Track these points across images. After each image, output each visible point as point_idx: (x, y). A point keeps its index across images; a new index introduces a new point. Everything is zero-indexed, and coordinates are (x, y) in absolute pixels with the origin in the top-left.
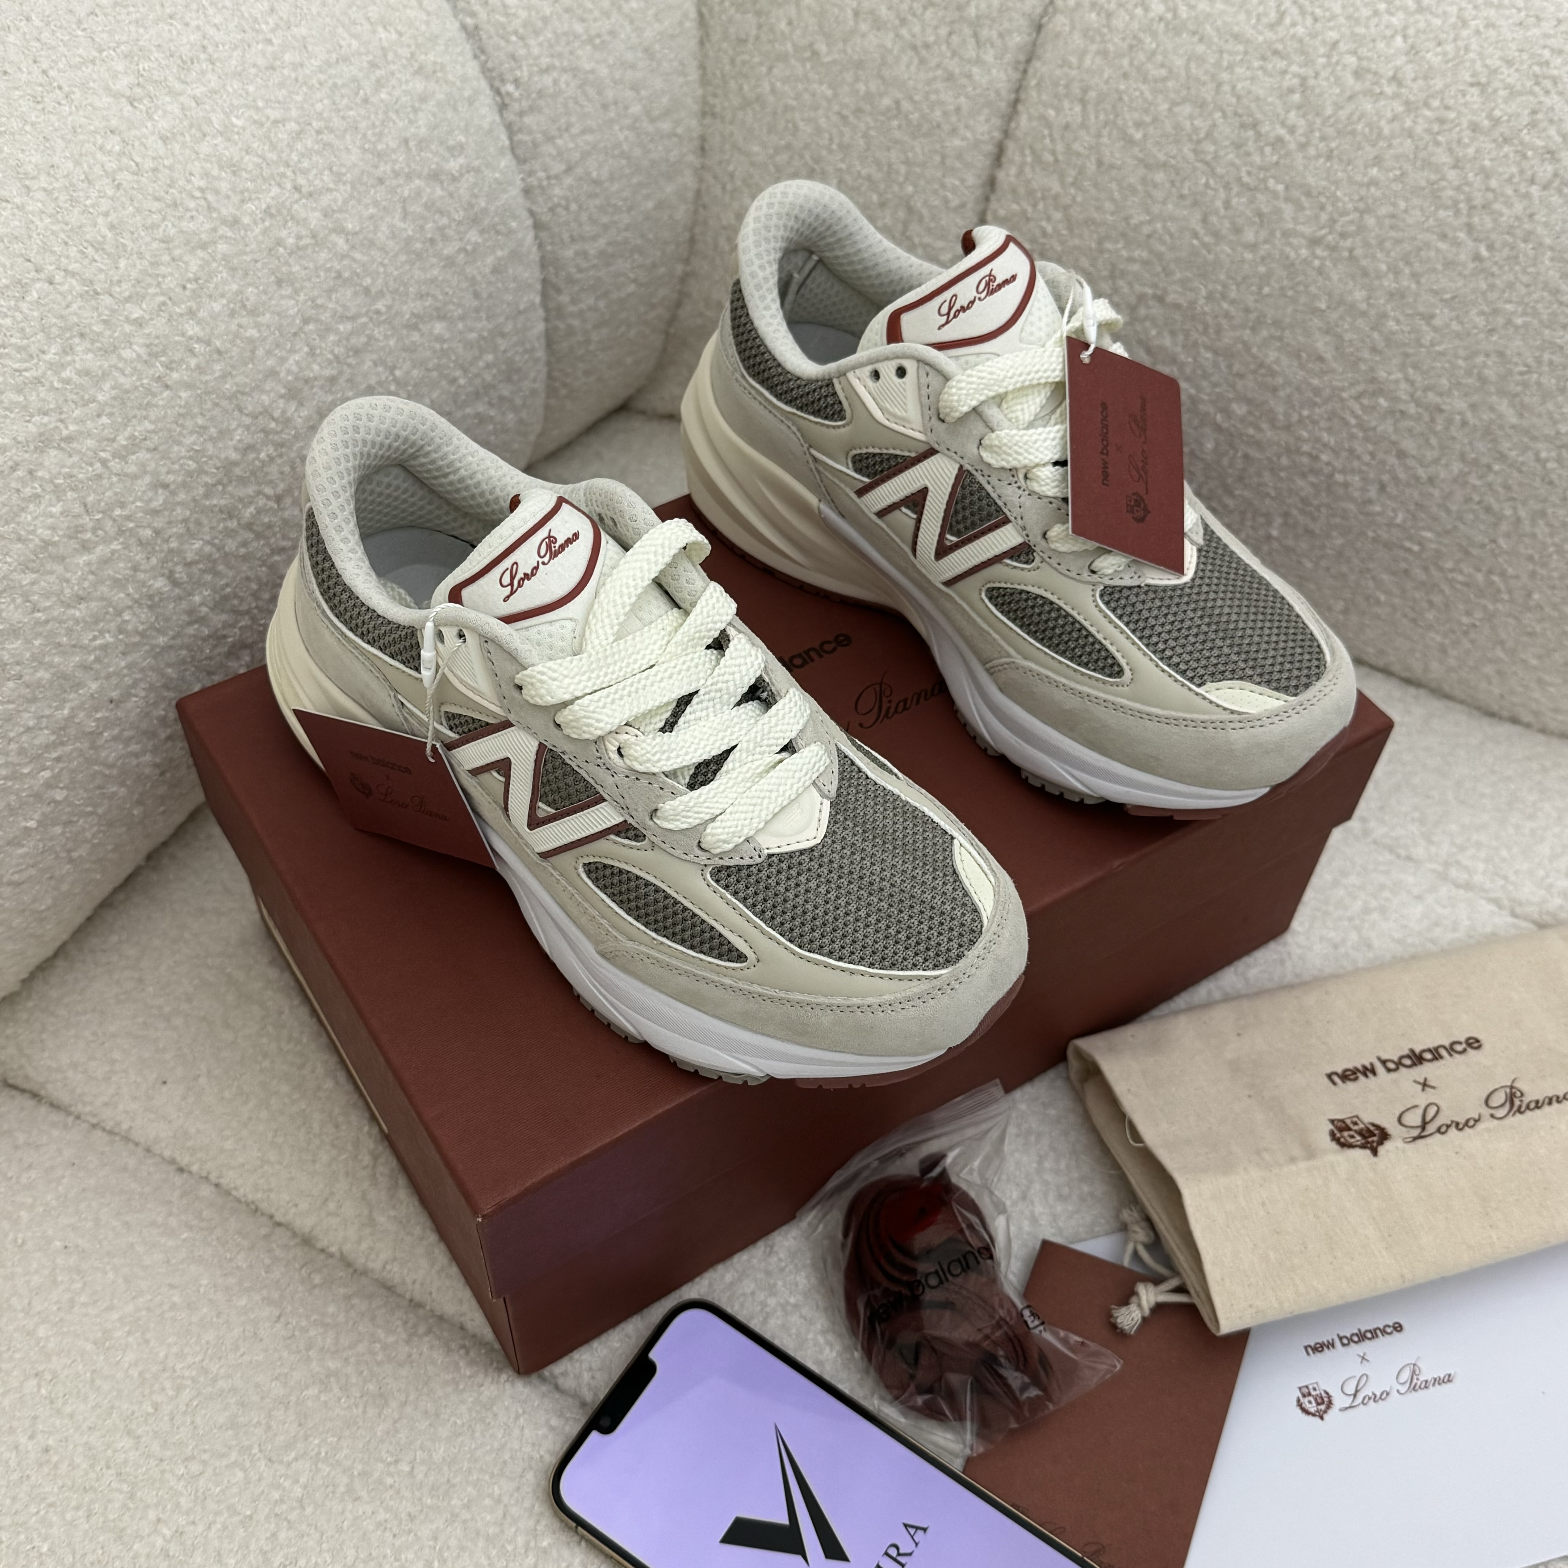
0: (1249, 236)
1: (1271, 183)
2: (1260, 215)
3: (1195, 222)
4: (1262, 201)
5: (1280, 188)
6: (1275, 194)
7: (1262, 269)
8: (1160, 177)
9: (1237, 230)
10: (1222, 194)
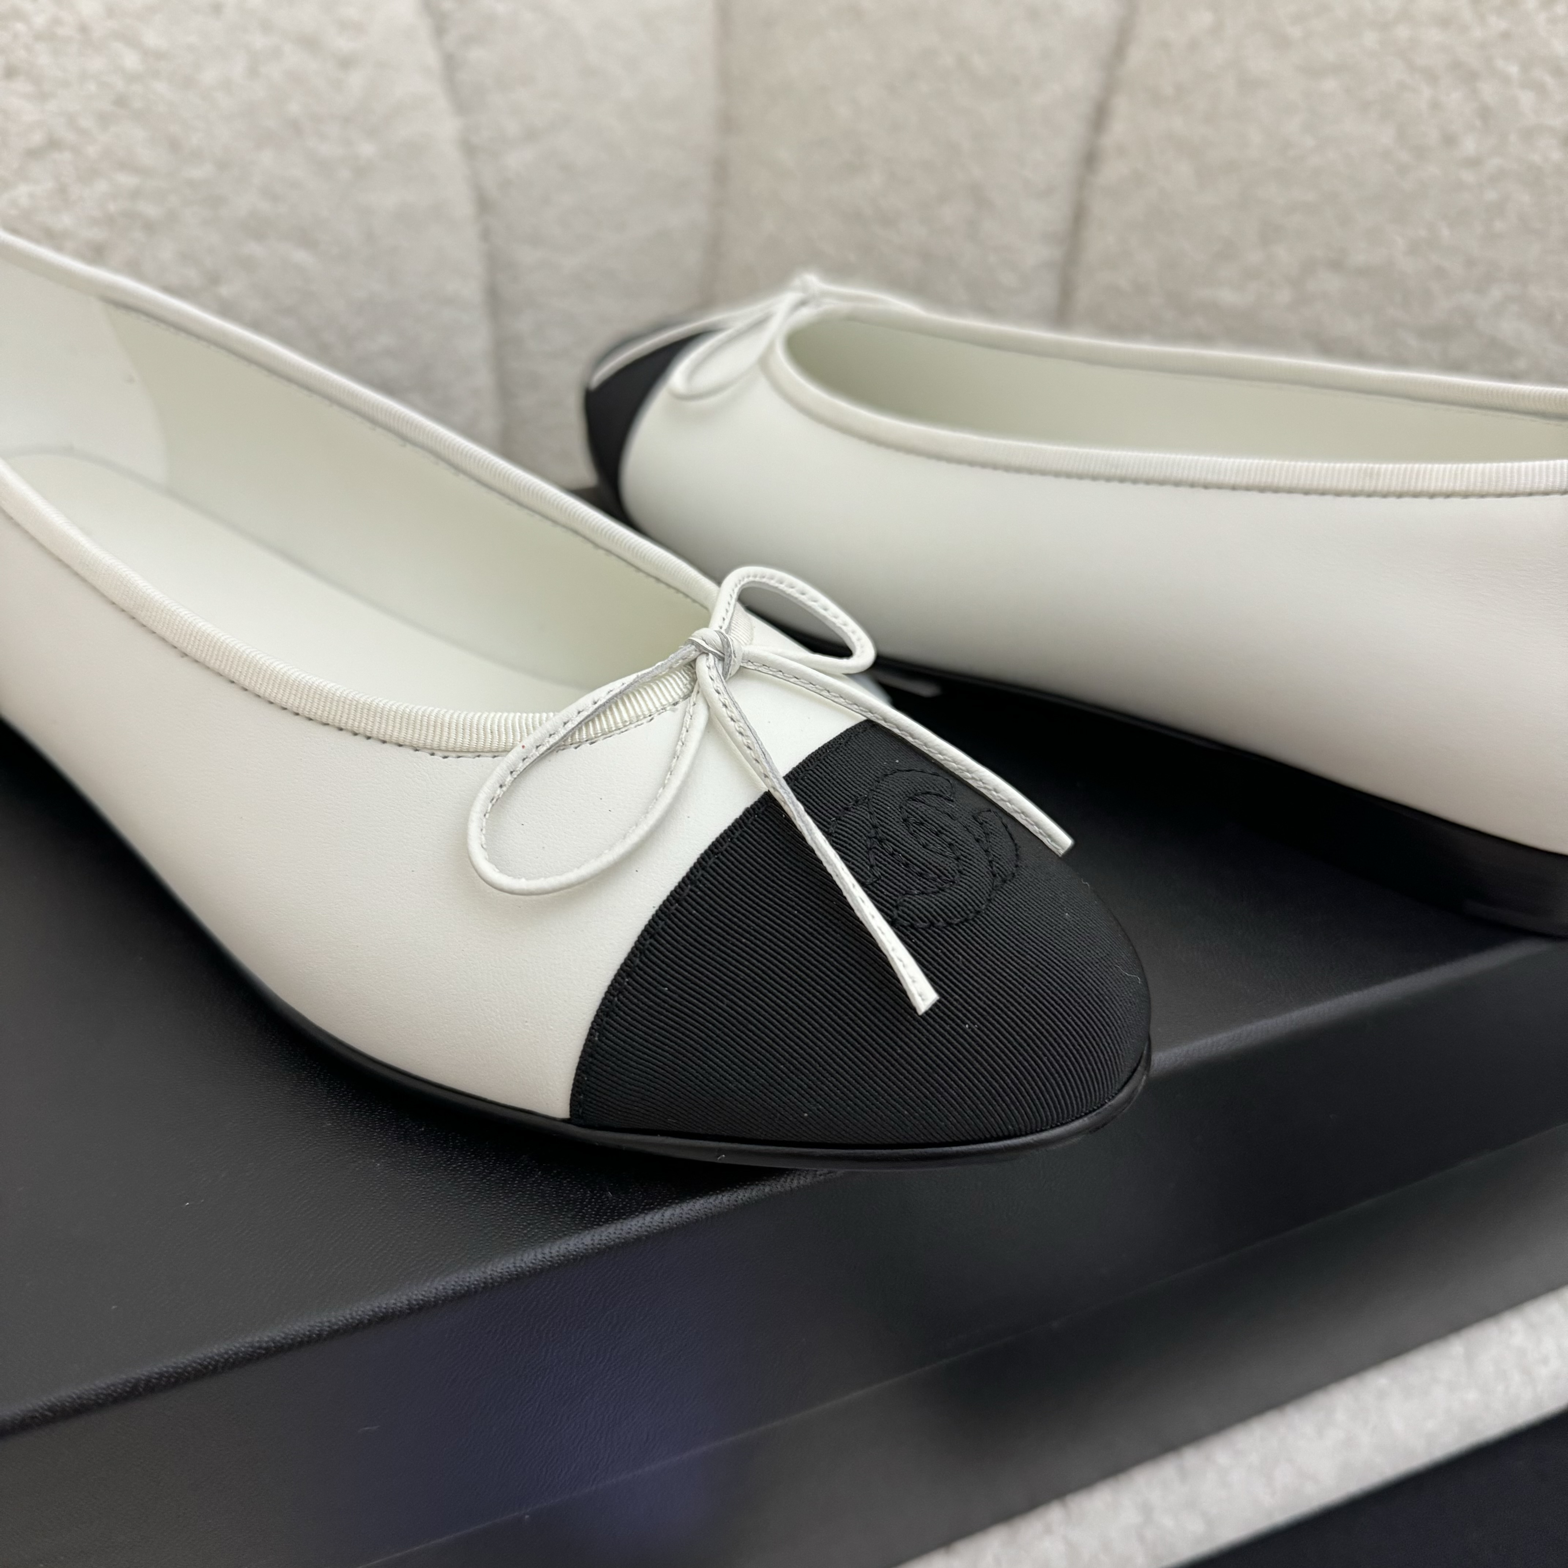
0: (1469, 145)
1: (1500, 63)
2: (1485, 113)
3: (1386, 136)
4: (1488, 91)
5: (1513, 70)
6: (1506, 80)
7: (1491, 195)
8: (1330, 85)
9: (1450, 140)
10: (1426, 92)
